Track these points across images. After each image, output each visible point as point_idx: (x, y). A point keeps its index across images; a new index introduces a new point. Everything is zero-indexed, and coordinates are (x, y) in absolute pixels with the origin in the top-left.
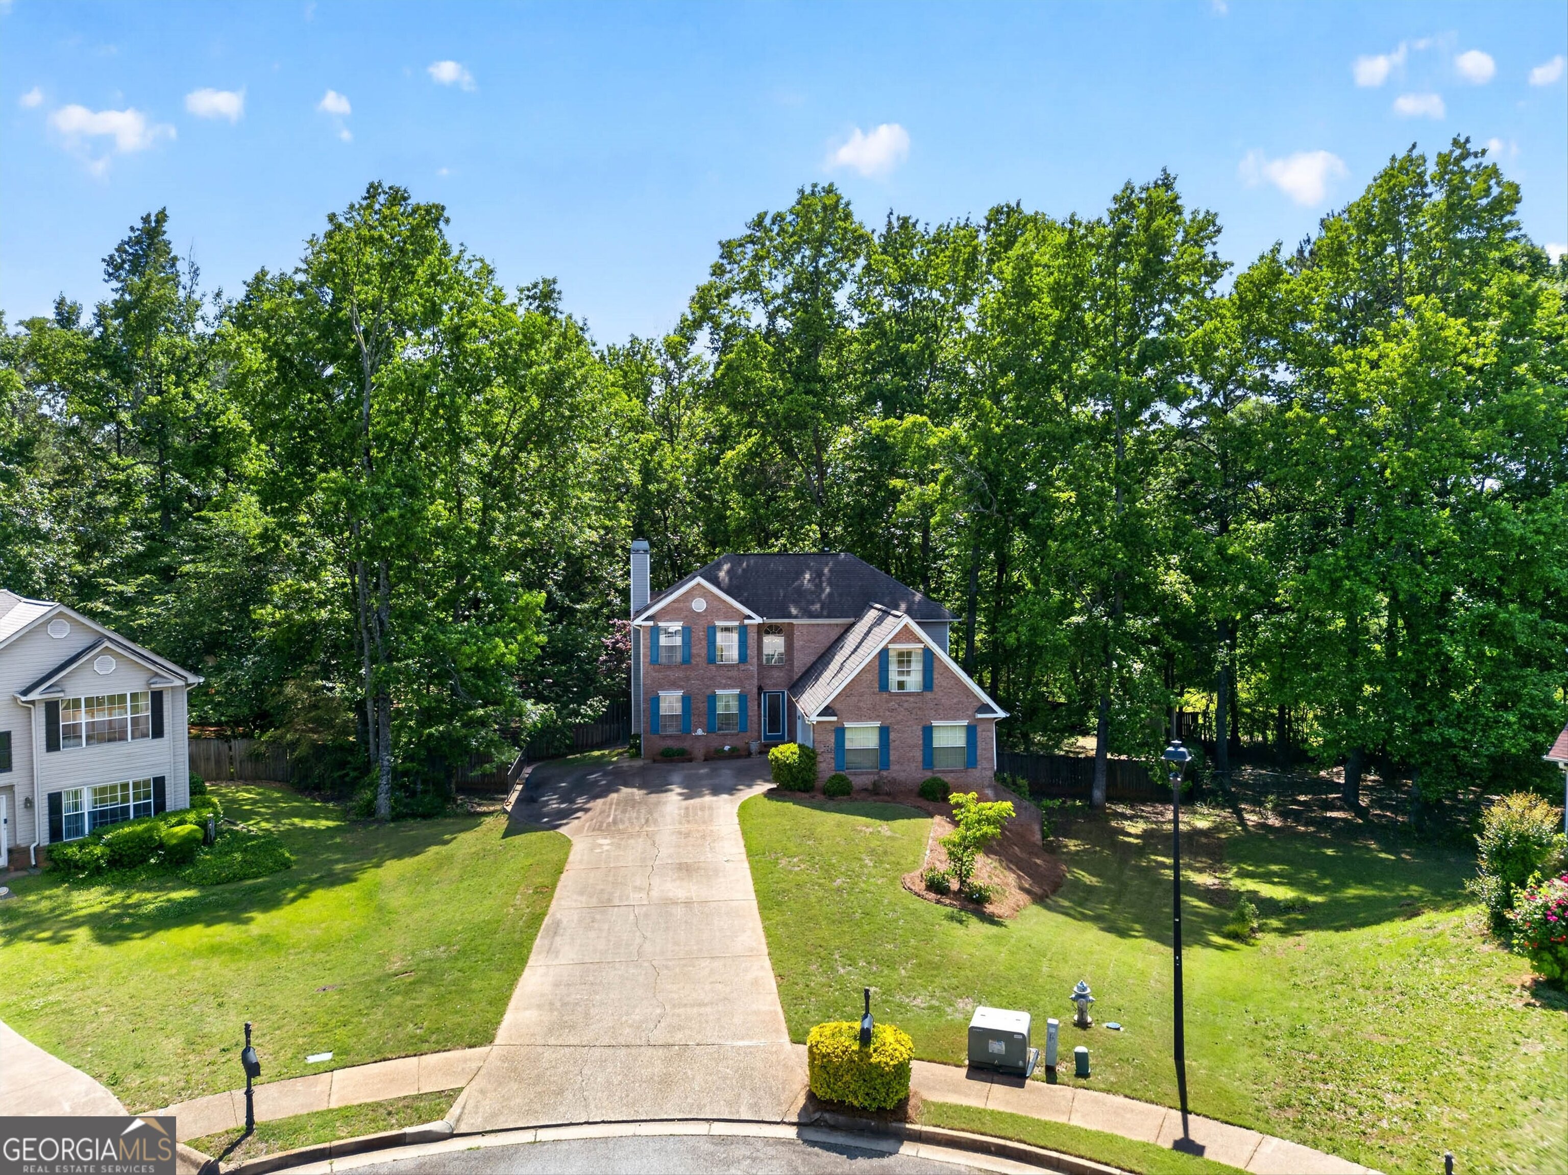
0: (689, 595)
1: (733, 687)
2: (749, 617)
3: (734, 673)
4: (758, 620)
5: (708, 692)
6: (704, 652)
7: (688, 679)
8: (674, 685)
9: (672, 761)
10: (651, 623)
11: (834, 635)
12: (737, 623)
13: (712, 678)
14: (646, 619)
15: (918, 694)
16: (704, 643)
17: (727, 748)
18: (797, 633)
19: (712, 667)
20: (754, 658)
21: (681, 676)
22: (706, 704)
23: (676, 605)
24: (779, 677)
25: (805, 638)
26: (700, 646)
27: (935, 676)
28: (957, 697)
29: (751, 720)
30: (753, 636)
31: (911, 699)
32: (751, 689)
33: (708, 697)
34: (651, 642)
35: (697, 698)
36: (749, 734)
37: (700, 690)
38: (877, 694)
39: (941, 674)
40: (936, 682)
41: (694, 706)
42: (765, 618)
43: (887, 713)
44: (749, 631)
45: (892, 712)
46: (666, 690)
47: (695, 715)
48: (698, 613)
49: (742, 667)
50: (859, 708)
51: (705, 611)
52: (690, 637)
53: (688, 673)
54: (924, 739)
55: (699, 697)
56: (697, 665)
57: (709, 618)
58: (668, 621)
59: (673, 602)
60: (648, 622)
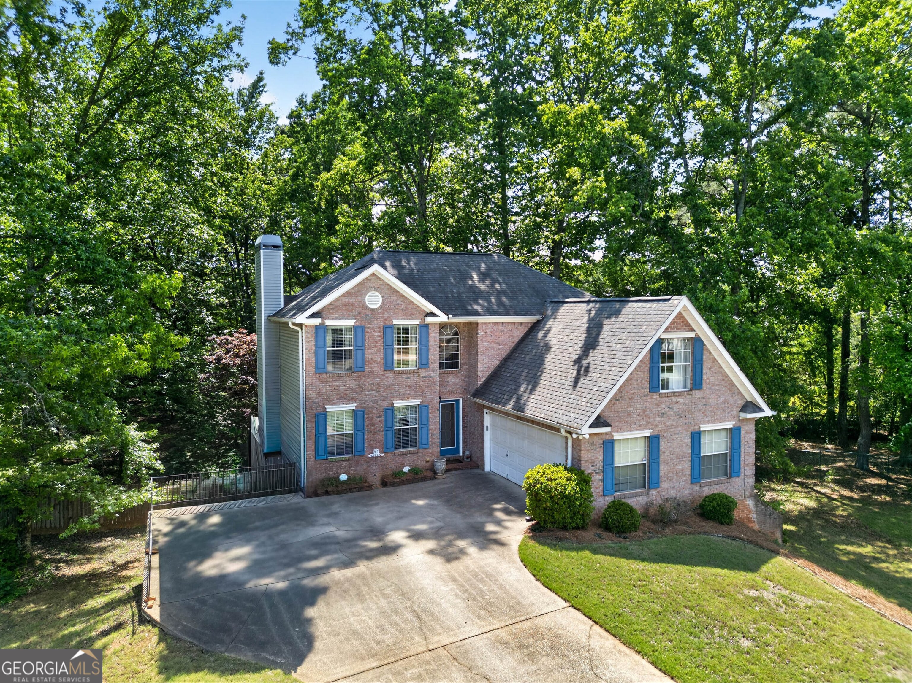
0: (361, 288)
1: (414, 397)
2: (433, 315)
3: (414, 379)
4: (443, 318)
5: (385, 404)
6: (379, 357)
7: (360, 389)
8: (345, 398)
10: (317, 321)
11: (519, 333)
12: (417, 322)
13: (390, 387)
14: (313, 316)
15: (681, 394)
16: (380, 344)
17: (406, 469)
18: (481, 333)
19: (390, 374)
20: (435, 362)
21: (353, 386)
22: (382, 418)
23: (346, 299)
24: (454, 384)
25: (489, 339)
26: (375, 349)
27: (704, 371)
28: (723, 394)
29: (432, 434)
30: (435, 337)
31: (681, 400)
32: (433, 399)
33: (385, 410)
34: (316, 346)
35: (371, 412)
36: (430, 450)
37: (376, 402)
38: (647, 396)
39: (710, 369)
40: (705, 378)
41: (367, 423)
42: (450, 316)
43: (658, 419)
44: (430, 331)
45: (662, 417)
46: (334, 404)
47: (369, 432)
48: (373, 310)
49: (423, 373)
50: (629, 414)
51: (381, 306)
52: (364, 339)
53: (361, 382)
54: (693, 447)
55: (374, 411)
56: (372, 372)
57: (386, 315)
58: (337, 319)
59: (344, 295)
60: (319, 320)
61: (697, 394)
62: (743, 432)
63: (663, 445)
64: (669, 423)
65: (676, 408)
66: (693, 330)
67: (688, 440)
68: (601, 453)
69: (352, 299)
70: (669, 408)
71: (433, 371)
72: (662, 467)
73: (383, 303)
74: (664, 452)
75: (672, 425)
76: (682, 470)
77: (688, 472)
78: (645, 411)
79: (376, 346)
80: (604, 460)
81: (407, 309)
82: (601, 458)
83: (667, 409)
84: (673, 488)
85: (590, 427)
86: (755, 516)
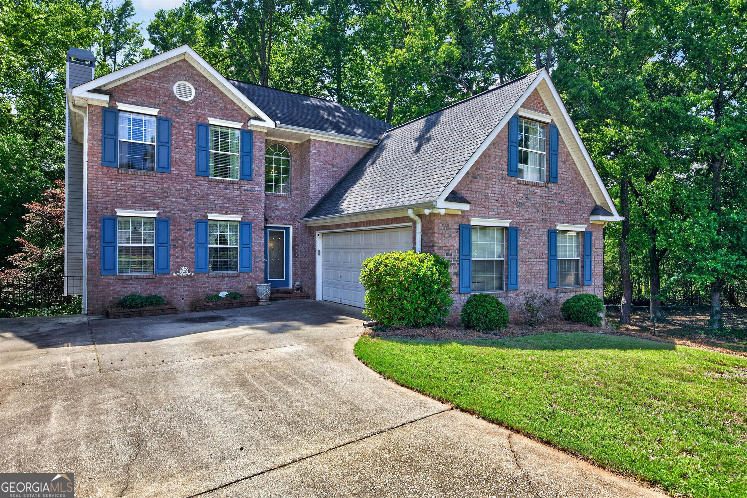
0: (168, 74)
1: (234, 212)
2: (258, 118)
3: (234, 192)
4: (269, 123)
5: (197, 216)
6: (191, 158)
7: (164, 195)
8: (143, 202)
9: (140, 314)
10: (104, 100)
11: (354, 158)
12: (239, 125)
13: (204, 197)
14: (97, 91)
15: (537, 185)
16: (192, 145)
17: (223, 294)
18: (313, 151)
19: (203, 182)
20: (260, 175)
21: (155, 189)
22: (193, 232)
23: (147, 83)
24: (283, 208)
25: (322, 158)
26: (185, 149)
27: (559, 164)
28: (576, 194)
29: (256, 257)
30: (260, 147)
31: (537, 191)
32: (257, 216)
33: (198, 223)
34: (104, 132)
35: (179, 223)
36: (252, 275)
37: (185, 212)
38: (506, 177)
39: (563, 162)
40: (560, 171)
41: (173, 235)
42: (278, 122)
43: (516, 209)
44: (254, 139)
45: (520, 207)
46: (126, 208)
47: (175, 247)
48: (182, 102)
49: (246, 186)
50: (487, 198)
51: (194, 100)
52: (170, 134)
53: (166, 186)
54: (549, 248)
55: (183, 222)
56: (180, 176)
57: (199, 111)
58: (133, 103)
59: (144, 77)
60: (107, 98)
61: (553, 187)
62: (593, 238)
63: (521, 240)
64: (527, 216)
65: (533, 198)
66: (548, 113)
67: (545, 238)
68: (457, 239)
69: (156, 85)
70: (526, 198)
71: (257, 184)
72: (520, 265)
73: (196, 97)
74: (522, 249)
75: (530, 219)
76: (540, 272)
77: (545, 275)
78: (503, 197)
79: (186, 146)
80: (460, 249)
81: (226, 108)
82: (457, 246)
83: (525, 200)
84: (531, 291)
85: (447, 200)
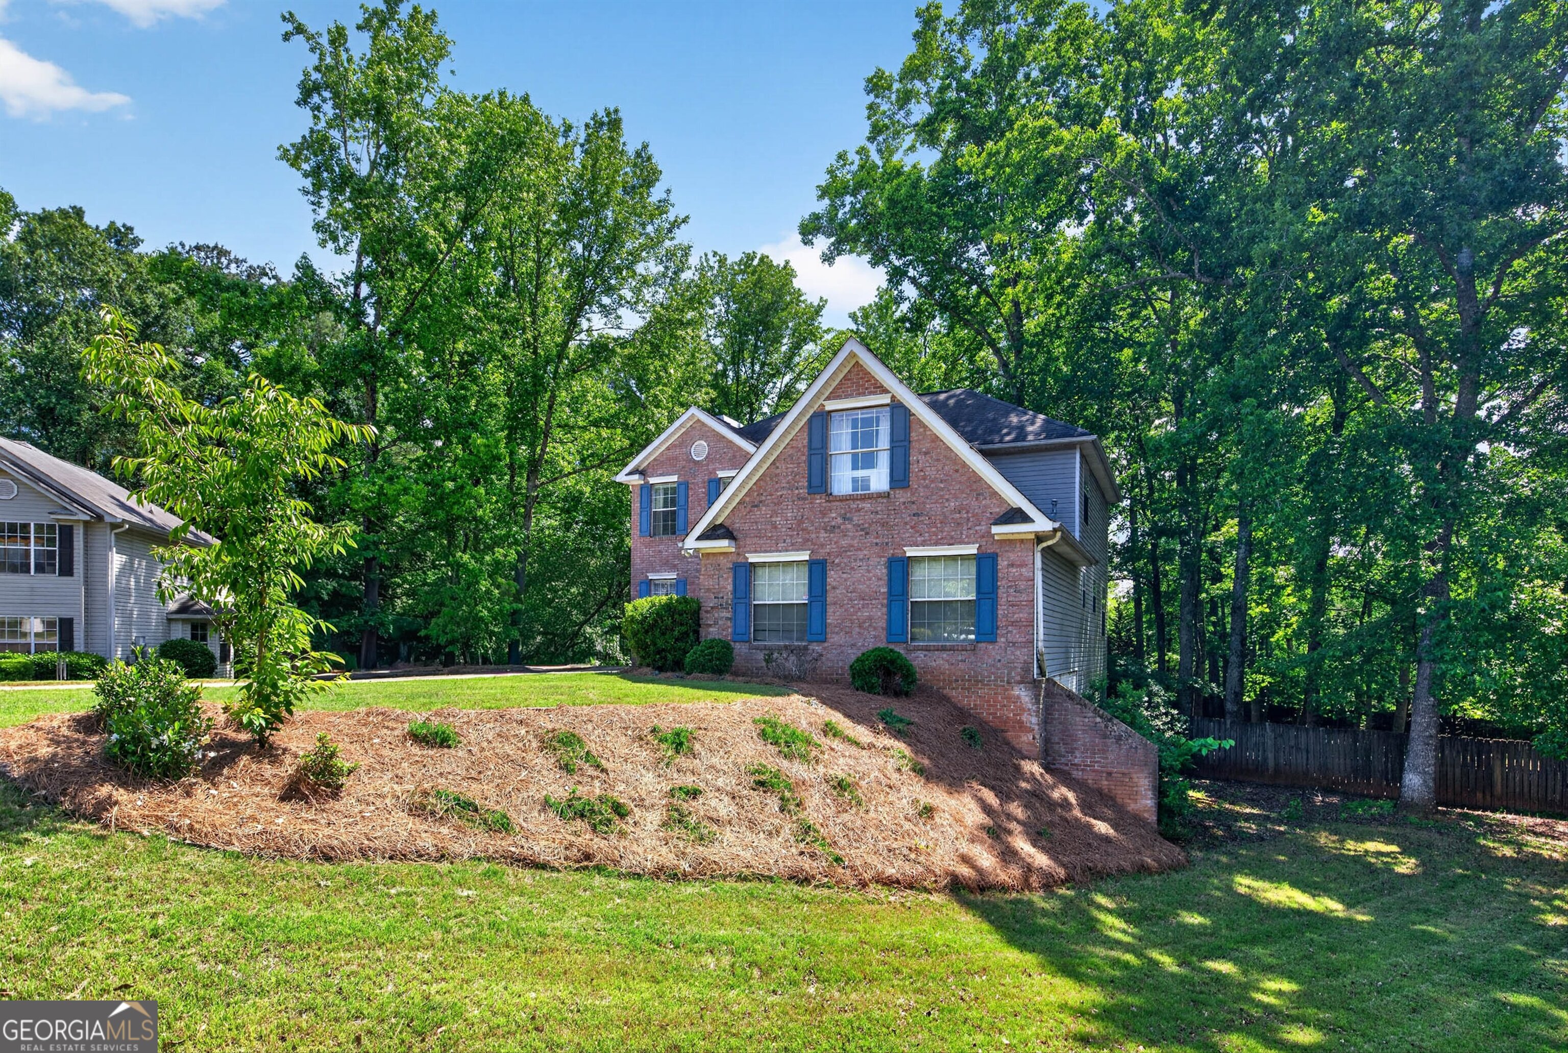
0: (686, 440)
10: (639, 479)
16: (704, 503)
21: (676, 552)
23: (670, 453)
26: (699, 509)
27: (913, 458)
28: (956, 497)
31: (867, 505)
34: (641, 507)
38: (804, 499)
39: (926, 453)
40: (914, 468)
43: (823, 534)
45: (831, 532)
48: (696, 462)
50: (775, 527)
51: (707, 458)
52: (686, 497)
57: (711, 468)
58: (660, 475)
59: (668, 449)
60: (636, 477)
61: (902, 496)
62: (1002, 563)
63: (833, 577)
64: (844, 543)
65: (857, 517)
66: (886, 391)
68: (731, 580)
69: (677, 453)
70: (846, 518)
72: (830, 610)
73: (708, 453)
74: (834, 588)
75: (851, 545)
76: (870, 618)
77: (883, 624)
78: (800, 522)
79: (700, 505)
80: (735, 591)
81: (735, 458)
83: (840, 520)
84: (853, 645)
85: (699, 538)
86: (1034, 720)
